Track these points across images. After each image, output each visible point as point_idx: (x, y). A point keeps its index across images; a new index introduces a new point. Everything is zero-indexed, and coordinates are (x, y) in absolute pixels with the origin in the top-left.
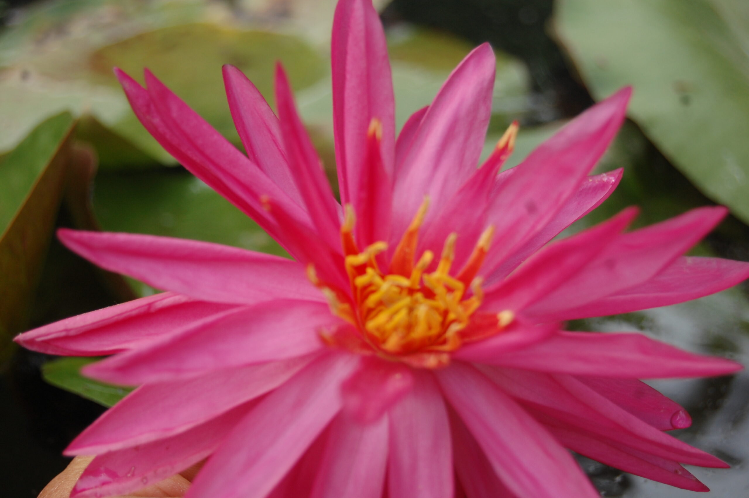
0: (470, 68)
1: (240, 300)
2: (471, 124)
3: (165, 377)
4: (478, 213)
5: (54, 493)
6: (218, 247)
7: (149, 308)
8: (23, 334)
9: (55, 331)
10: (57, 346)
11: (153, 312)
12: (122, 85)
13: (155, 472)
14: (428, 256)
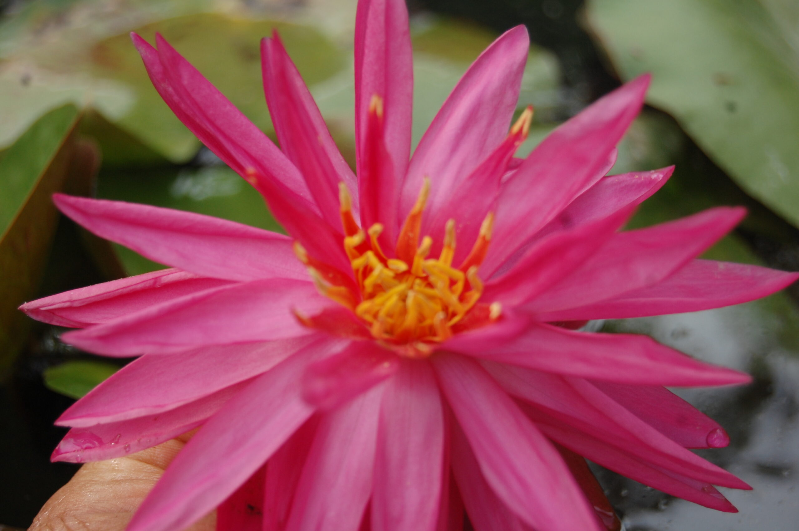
0: (501, 50)
2: (496, 109)
4: (489, 200)
5: (58, 506)
6: (219, 222)
7: (155, 283)
8: (28, 303)
9: (59, 301)
10: (62, 317)
11: (159, 287)
12: (138, 50)
13: (139, 441)
14: (427, 241)
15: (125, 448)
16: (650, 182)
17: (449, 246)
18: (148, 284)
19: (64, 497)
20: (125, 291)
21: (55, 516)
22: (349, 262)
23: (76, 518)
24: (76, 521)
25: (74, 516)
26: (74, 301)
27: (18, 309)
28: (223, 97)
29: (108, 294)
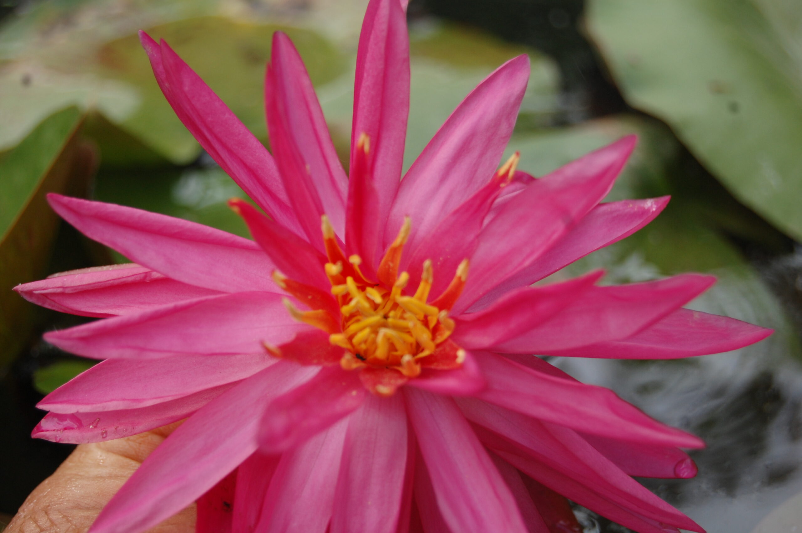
0: (500, 81)
1: (221, 286)
2: (489, 140)
3: (128, 354)
5: (43, 499)
6: (209, 230)
7: (145, 277)
8: (22, 285)
9: (52, 286)
10: (54, 301)
11: (149, 281)
12: (145, 49)
13: (116, 429)
14: (404, 277)
15: (102, 434)
16: (644, 212)
17: (427, 281)
18: (138, 278)
19: (49, 490)
20: (117, 282)
21: (40, 508)
22: (330, 287)
23: (60, 512)
24: (60, 515)
25: (58, 510)
26: (67, 287)
27: (13, 289)
28: (223, 104)
29: (99, 284)
